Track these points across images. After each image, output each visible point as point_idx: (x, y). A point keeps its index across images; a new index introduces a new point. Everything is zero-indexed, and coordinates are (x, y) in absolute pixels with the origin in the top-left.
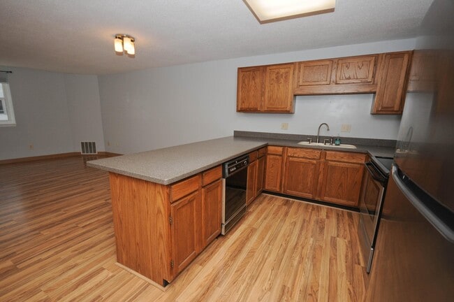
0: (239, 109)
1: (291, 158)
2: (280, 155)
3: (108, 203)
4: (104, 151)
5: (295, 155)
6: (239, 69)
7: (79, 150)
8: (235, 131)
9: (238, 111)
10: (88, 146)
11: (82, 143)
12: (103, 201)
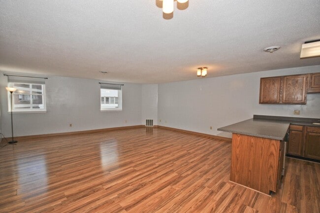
0: (262, 101)
1: (310, 134)
2: (301, 131)
3: (189, 153)
4: (157, 125)
5: (314, 131)
6: (261, 79)
7: (144, 123)
8: (254, 115)
9: (260, 103)
10: (150, 122)
11: (147, 120)
12: (185, 152)
